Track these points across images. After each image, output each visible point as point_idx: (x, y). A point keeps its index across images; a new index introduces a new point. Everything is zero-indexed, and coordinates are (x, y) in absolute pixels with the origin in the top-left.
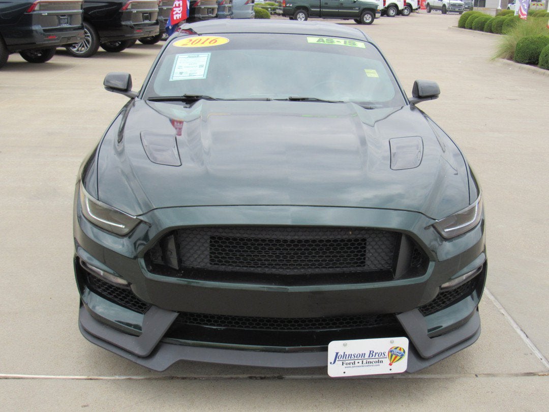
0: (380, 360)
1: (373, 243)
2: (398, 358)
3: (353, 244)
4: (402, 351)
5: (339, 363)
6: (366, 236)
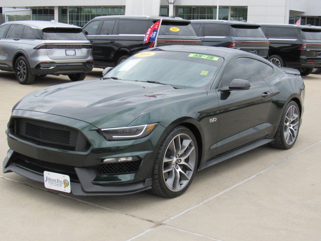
0: (61, 184)
1: (73, 134)
2: (67, 185)
3: (65, 133)
4: (68, 182)
5: (48, 182)
6: (70, 131)
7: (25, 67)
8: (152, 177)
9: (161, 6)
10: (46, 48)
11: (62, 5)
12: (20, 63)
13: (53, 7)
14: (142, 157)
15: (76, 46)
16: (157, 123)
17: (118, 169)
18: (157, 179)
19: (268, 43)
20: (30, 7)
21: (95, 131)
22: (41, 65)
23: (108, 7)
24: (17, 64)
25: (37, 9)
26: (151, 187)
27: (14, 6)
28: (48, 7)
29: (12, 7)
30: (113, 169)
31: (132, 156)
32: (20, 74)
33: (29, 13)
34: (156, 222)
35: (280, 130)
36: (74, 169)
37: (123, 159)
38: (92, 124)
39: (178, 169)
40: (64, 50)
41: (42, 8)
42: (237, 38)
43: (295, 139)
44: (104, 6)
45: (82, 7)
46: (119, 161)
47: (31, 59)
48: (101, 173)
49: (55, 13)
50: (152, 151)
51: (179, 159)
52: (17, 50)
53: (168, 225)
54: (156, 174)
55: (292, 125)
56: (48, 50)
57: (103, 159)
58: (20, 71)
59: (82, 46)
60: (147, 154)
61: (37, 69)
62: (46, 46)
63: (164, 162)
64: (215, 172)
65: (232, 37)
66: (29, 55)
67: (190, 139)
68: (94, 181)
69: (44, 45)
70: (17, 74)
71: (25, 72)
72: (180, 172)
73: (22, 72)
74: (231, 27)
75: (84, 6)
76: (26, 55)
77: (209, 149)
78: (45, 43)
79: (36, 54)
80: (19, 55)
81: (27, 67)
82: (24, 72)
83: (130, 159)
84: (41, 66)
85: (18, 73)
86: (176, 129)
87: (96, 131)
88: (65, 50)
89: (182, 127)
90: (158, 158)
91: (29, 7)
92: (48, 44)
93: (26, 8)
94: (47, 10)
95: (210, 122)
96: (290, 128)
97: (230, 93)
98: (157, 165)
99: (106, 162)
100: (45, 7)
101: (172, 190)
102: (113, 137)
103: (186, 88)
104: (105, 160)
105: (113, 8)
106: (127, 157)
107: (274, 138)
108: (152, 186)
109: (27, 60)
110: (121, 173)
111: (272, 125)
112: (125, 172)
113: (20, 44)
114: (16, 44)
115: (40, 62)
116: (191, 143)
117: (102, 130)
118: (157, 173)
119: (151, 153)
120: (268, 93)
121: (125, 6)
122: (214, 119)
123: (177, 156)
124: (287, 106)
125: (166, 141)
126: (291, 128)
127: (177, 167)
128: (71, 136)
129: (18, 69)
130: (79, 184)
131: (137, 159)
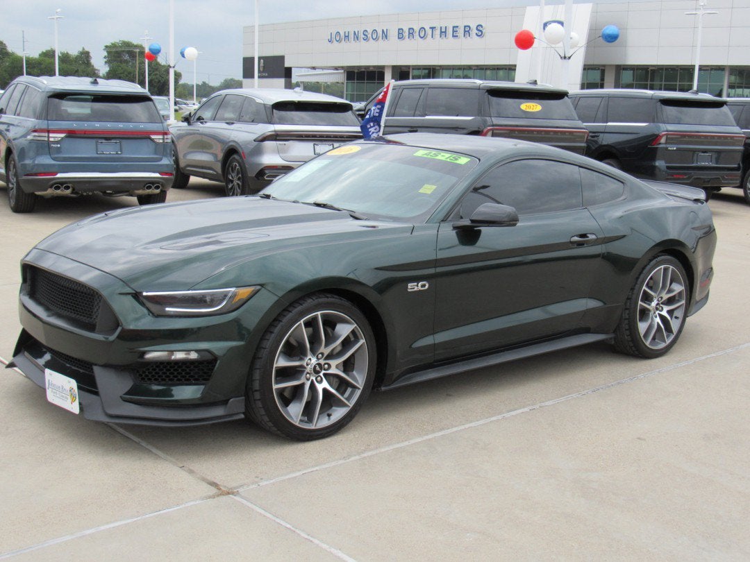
2: (74, 398)
4: (75, 393)
7: (240, 175)
8: (245, 396)
9: (585, 65)
10: (276, 140)
11: (398, 64)
12: (232, 168)
13: (383, 67)
14: (217, 353)
15: (336, 136)
16: (258, 287)
17: (176, 373)
18: (259, 400)
19: (743, 137)
20: (342, 68)
21: (130, 297)
22: (266, 171)
23: (485, 67)
24: (228, 169)
25: (356, 71)
26: (243, 416)
27: (313, 66)
28: (374, 67)
29: (309, 68)
30: (164, 373)
31: (196, 351)
32: (232, 188)
33: (340, 77)
34: (225, 487)
35: (627, 317)
36: (92, 369)
37: (179, 356)
38: (125, 282)
39: (321, 382)
40: (310, 145)
41: (363, 70)
42: (671, 127)
43: (672, 337)
44: (477, 66)
45: (437, 68)
46: (173, 357)
47: (249, 160)
48: (143, 379)
49: (385, 79)
50: (242, 343)
51: (325, 364)
52: (229, 142)
53: (242, 497)
54: (256, 391)
55: (666, 308)
56: (280, 144)
57: (144, 353)
58: (232, 181)
59: (347, 137)
60: (232, 349)
61: (259, 179)
62: (276, 137)
63: (275, 366)
64: (447, 395)
65: (661, 125)
66: (245, 151)
67: (353, 324)
68: (126, 394)
69: (273, 133)
70: (227, 186)
71: (240, 184)
72: (325, 390)
73: (235, 184)
74: (659, 103)
75: (440, 66)
76: (241, 152)
77: (410, 347)
78: (275, 131)
79: (258, 151)
80: (231, 152)
81: (242, 175)
82: (238, 184)
83: (194, 356)
84: (265, 174)
85: (230, 186)
86: (310, 301)
87: (133, 297)
88: (314, 144)
89: (328, 297)
90: (261, 358)
91: (339, 67)
92: (279, 133)
93: (334, 70)
94: (373, 73)
95: (409, 290)
96: (661, 313)
97: (480, 232)
98: (258, 370)
99: (148, 359)
100: (368, 67)
101: (300, 426)
102: (167, 309)
103: (380, 219)
104: (150, 356)
105: (495, 69)
106: (188, 351)
107: (614, 332)
108: (243, 413)
109: (243, 161)
110: (181, 382)
111: (605, 304)
112: (187, 380)
113: (234, 132)
114: (227, 131)
115: (263, 166)
116: (356, 331)
117: (145, 294)
118: (258, 388)
119: (241, 346)
120: (588, 235)
121: (515, 66)
122: (420, 284)
123: (320, 355)
124: (648, 267)
125: (281, 323)
126: (664, 313)
127: (319, 378)
128: (96, 303)
129: (230, 178)
130: (97, 397)
131: (209, 357)
